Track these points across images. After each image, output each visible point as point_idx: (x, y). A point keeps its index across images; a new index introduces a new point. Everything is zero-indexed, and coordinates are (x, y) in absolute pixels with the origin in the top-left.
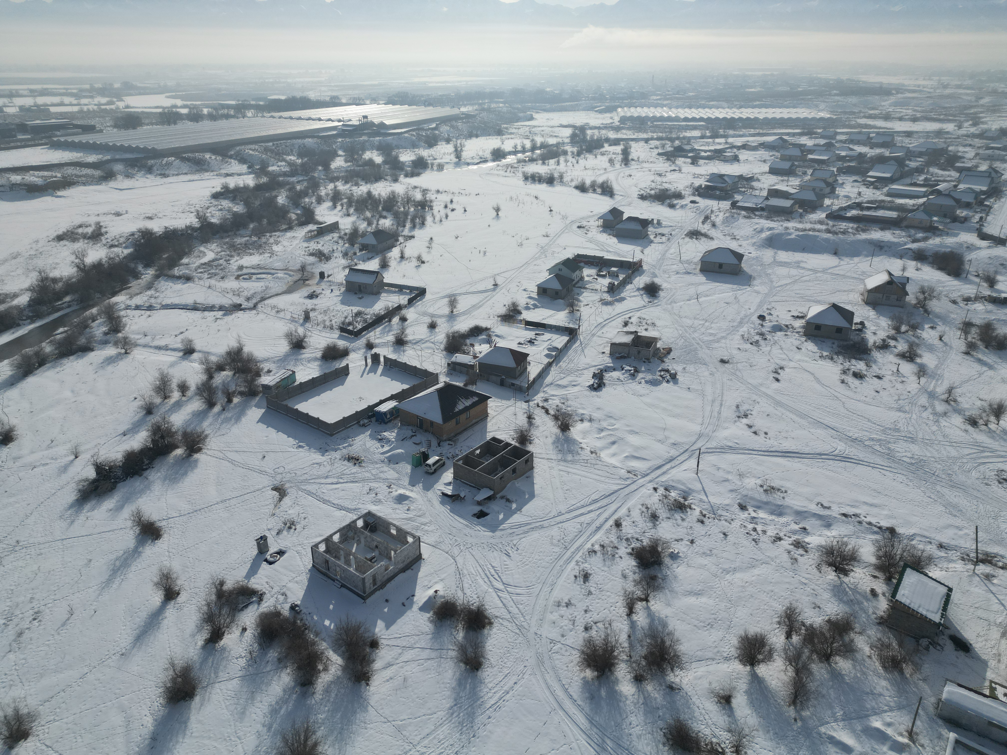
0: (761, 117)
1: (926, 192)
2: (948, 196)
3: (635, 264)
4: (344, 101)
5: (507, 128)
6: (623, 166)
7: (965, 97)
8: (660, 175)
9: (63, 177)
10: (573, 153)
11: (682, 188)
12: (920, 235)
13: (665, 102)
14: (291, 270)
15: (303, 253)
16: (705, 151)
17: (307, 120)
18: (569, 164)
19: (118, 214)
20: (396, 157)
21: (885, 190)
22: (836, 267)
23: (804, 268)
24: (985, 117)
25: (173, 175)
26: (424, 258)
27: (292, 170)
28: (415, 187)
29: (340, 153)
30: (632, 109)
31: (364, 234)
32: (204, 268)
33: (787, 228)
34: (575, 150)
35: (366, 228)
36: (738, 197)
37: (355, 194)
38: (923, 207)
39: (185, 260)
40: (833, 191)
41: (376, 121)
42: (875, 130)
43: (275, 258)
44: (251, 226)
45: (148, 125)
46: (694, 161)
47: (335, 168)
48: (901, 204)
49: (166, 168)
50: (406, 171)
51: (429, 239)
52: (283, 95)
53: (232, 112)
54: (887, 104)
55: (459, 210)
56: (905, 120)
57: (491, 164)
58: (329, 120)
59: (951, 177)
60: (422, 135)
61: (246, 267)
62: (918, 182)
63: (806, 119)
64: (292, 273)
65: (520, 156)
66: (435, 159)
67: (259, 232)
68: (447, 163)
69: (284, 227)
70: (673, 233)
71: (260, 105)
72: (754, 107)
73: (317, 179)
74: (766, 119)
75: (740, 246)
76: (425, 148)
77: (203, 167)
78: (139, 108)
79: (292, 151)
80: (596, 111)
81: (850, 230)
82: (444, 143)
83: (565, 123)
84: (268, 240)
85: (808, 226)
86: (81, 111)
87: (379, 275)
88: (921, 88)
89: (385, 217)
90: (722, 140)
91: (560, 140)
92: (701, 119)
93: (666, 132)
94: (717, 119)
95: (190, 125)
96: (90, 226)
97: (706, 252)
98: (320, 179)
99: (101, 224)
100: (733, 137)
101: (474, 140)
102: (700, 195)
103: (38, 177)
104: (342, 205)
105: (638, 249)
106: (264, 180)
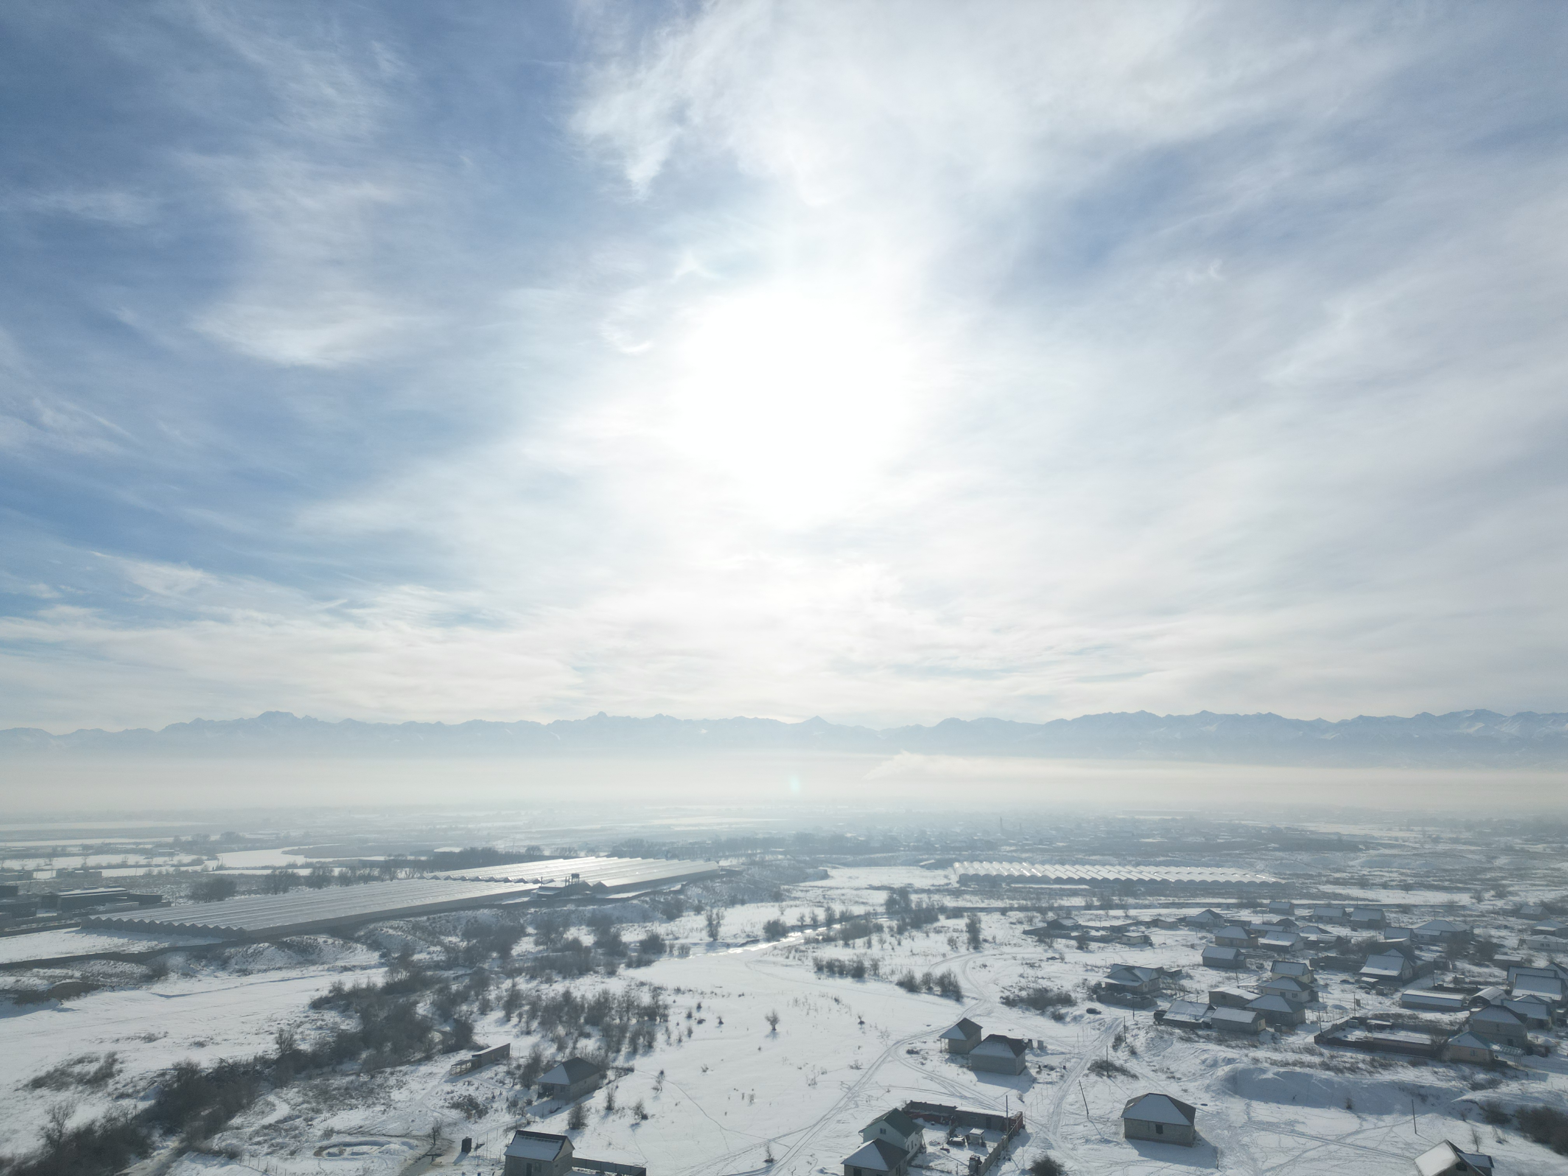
0: (1172, 878)
1: (1463, 1001)
2: (1502, 1008)
3: (1011, 1121)
4: (547, 853)
5: (788, 891)
6: (971, 950)
7: (1470, 856)
8: (1032, 966)
9: (83, 977)
10: (891, 929)
11: (1070, 988)
12: (1481, 1077)
13: (1024, 855)
14: (415, 1137)
15: (442, 1103)
16: (1097, 929)
17: (487, 881)
18: (886, 946)
19: (150, 1039)
20: (617, 936)
21: (1397, 996)
22: (1357, 1132)
23: (1302, 1134)
24: (1512, 885)
25: (259, 971)
26: (647, 1110)
27: (449, 958)
28: (642, 984)
29: (530, 930)
30: (976, 865)
31: (549, 1067)
32: (265, 1135)
33: (1256, 1060)
34: (894, 924)
35: (554, 1055)
36: (1163, 1005)
37: (544, 997)
38: (1467, 1026)
39: (236, 1121)
40: (1314, 998)
41: (591, 882)
42: (1352, 902)
43: (392, 1113)
44: (364, 1055)
45: (243, 893)
46: (1083, 943)
47: (519, 955)
48: (1431, 1021)
49: (250, 960)
50: (630, 957)
51: (657, 1074)
52: (458, 846)
53: (376, 872)
54: (1357, 863)
55: (711, 1021)
56: (1393, 888)
57: (763, 946)
58: (521, 881)
59: (1495, 976)
60: (660, 902)
61: (339, 1132)
62: (1445, 985)
63: (1239, 883)
64: (414, 1142)
65: (809, 932)
66: (677, 938)
67: (374, 1068)
68: (695, 944)
69: (418, 1056)
70: (1068, 1065)
71: (420, 861)
72: (1157, 864)
73: (487, 973)
74: (1179, 882)
75: (1185, 1091)
76: (662, 921)
77: (310, 958)
78: (238, 869)
79: (455, 928)
80: (922, 867)
81: (1361, 1065)
82: (692, 913)
83: (876, 883)
84: (386, 1079)
85: (1291, 1057)
86: (148, 875)
87: (566, 1143)
88: (1400, 842)
89: (588, 1036)
90: (1120, 913)
91: (871, 909)
92: (1082, 881)
93: (1031, 899)
94: (1105, 880)
95: (307, 892)
96: (97, 1060)
97: (1129, 1102)
98: (491, 972)
99: (116, 1057)
100: (1135, 908)
101: (738, 908)
102: (1100, 1000)
103: (43, 978)
104: (520, 1016)
105: (1013, 1093)
106: (403, 975)
